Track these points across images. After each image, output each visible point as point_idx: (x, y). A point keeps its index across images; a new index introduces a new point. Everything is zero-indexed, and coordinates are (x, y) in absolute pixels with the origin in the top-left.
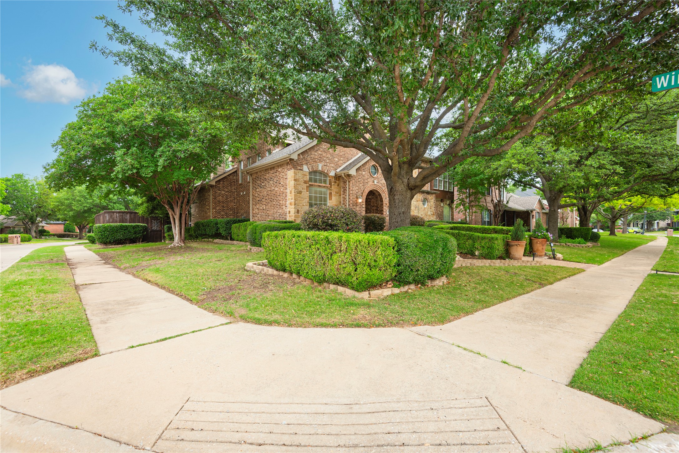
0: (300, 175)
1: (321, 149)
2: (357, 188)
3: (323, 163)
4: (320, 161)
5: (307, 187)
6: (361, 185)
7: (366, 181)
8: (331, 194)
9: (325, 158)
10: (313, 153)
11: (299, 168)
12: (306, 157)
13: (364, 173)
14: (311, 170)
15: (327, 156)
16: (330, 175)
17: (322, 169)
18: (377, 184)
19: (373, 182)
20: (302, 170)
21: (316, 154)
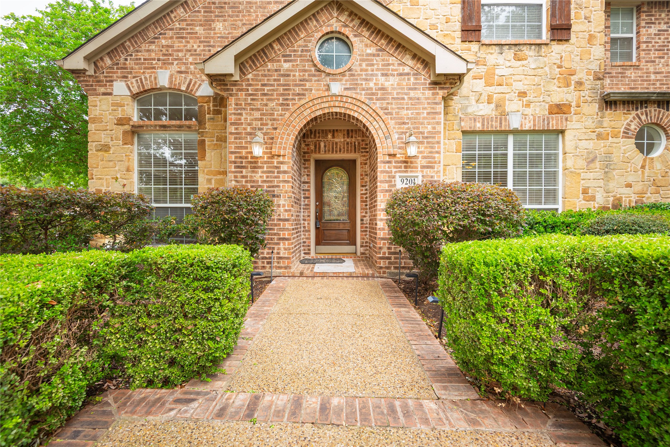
0: (104, 107)
1: (170, 33)
2: (257, 115)
3: (175, 68)
4: (166, 64)
5: (125, 133)
6: (272, 104)
7: (297, 90)
8: (202, 143)
9: (180, 54)
10: (144, 47)
11: (102, 90)
12: (122, 61)
13: (286, 66)
14: (135, 90)
15: (189, 47)
16: (198, 94)
17: (171, 82)
18: (346, 93)
19: (328, 89)
20: (110, 94)
21: (153, 47)
